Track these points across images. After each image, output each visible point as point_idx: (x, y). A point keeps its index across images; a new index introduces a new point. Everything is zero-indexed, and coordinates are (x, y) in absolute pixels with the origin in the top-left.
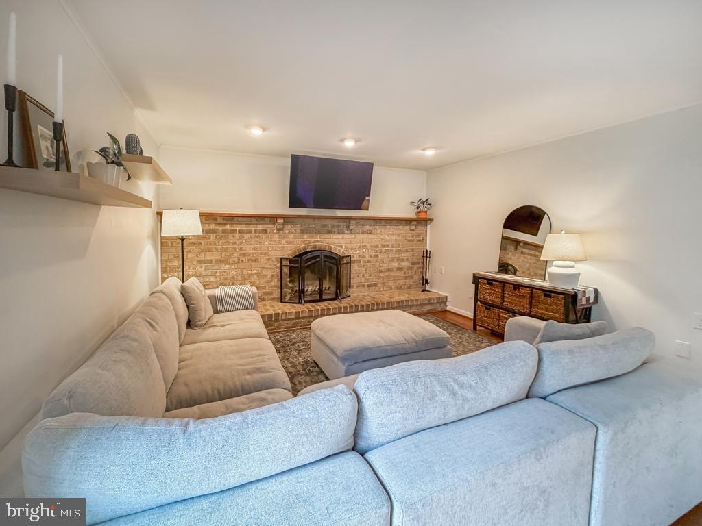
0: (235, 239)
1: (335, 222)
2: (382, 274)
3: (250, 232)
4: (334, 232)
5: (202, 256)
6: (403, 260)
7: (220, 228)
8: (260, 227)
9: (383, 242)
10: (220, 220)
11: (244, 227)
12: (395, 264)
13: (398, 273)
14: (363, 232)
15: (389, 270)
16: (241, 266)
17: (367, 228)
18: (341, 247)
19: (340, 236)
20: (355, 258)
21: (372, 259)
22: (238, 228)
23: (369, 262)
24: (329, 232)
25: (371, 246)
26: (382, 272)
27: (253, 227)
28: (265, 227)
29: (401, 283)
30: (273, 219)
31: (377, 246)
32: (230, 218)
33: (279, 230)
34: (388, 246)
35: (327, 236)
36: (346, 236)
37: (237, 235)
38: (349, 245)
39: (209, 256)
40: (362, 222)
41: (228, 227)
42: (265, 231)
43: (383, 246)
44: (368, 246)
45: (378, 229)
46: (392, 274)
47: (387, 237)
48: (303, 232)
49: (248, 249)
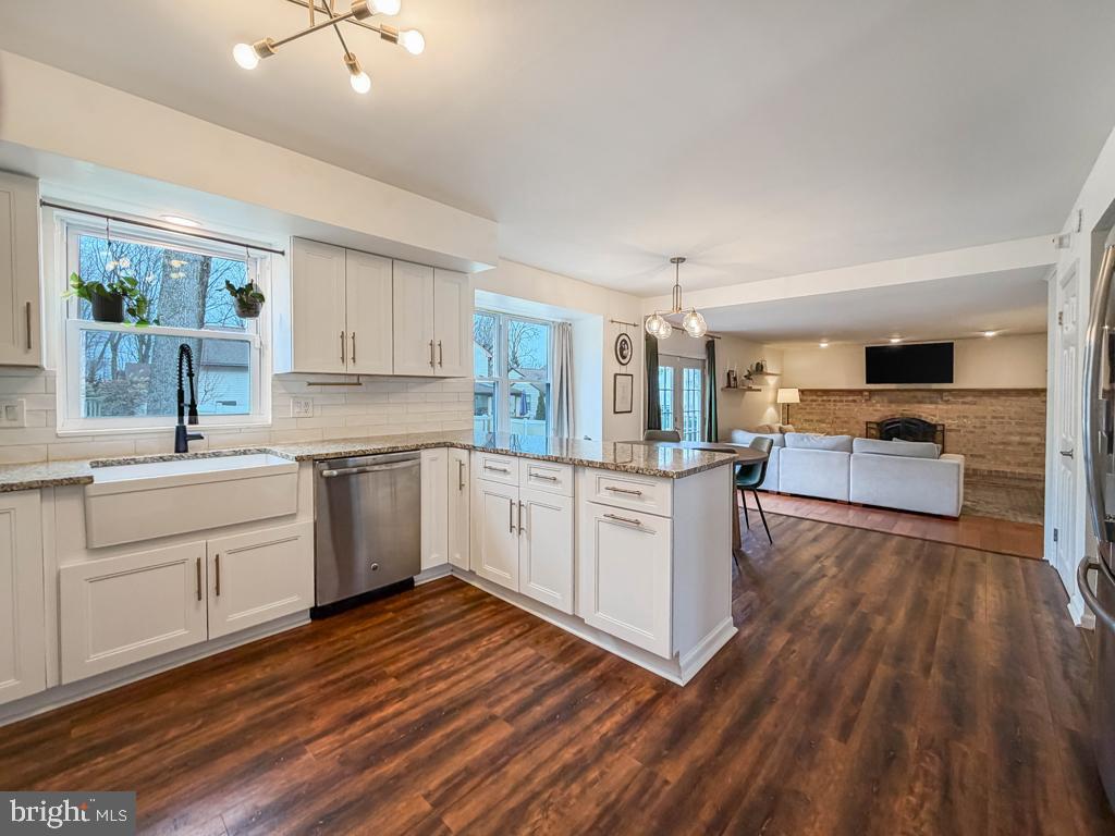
0: (831, 406)
1: (927, 394)
2: (992, 447)
3: (842, 401)
4: (925, 403)
5: (807, 417)
6: (1029, 434)
7: (820, 399)
8: (851, 398)
9: (994, 414)
10: (819, 393)
11: (838, 398)
12: (1016, 439)
13: (1021, 448)
14: (964, 403)
15: (1004, 443)
16: (835, 425)
17: (970, 399)
18: (934, 416)
19: (932, 406)
20: (953, 427)
21: (976, 430)
22: (833, 398)
23: (972, 432)
24: (920, 402)
25: (976, 417)
26: (992, 443)
27: (845, 399)
28: (855, 398)
29: (1026, 459)
30: (860, 392)
31: (985, 417)
32: (826, 392)
33: (866, 400)
34: (1003, 418)
35: (916, 405)
36: (940, 406)
37: (832, 403)
38: (945, 415)
39: (811, 417)
40: (962, 393)
41: (825, 398)
42: (854, 401)
43: (994, 417)
44: (971, 416)
45: (987, 400)
46: (1010, 448)
47: (1001, 409)
48: (891, 402)
49: (839, 414)
